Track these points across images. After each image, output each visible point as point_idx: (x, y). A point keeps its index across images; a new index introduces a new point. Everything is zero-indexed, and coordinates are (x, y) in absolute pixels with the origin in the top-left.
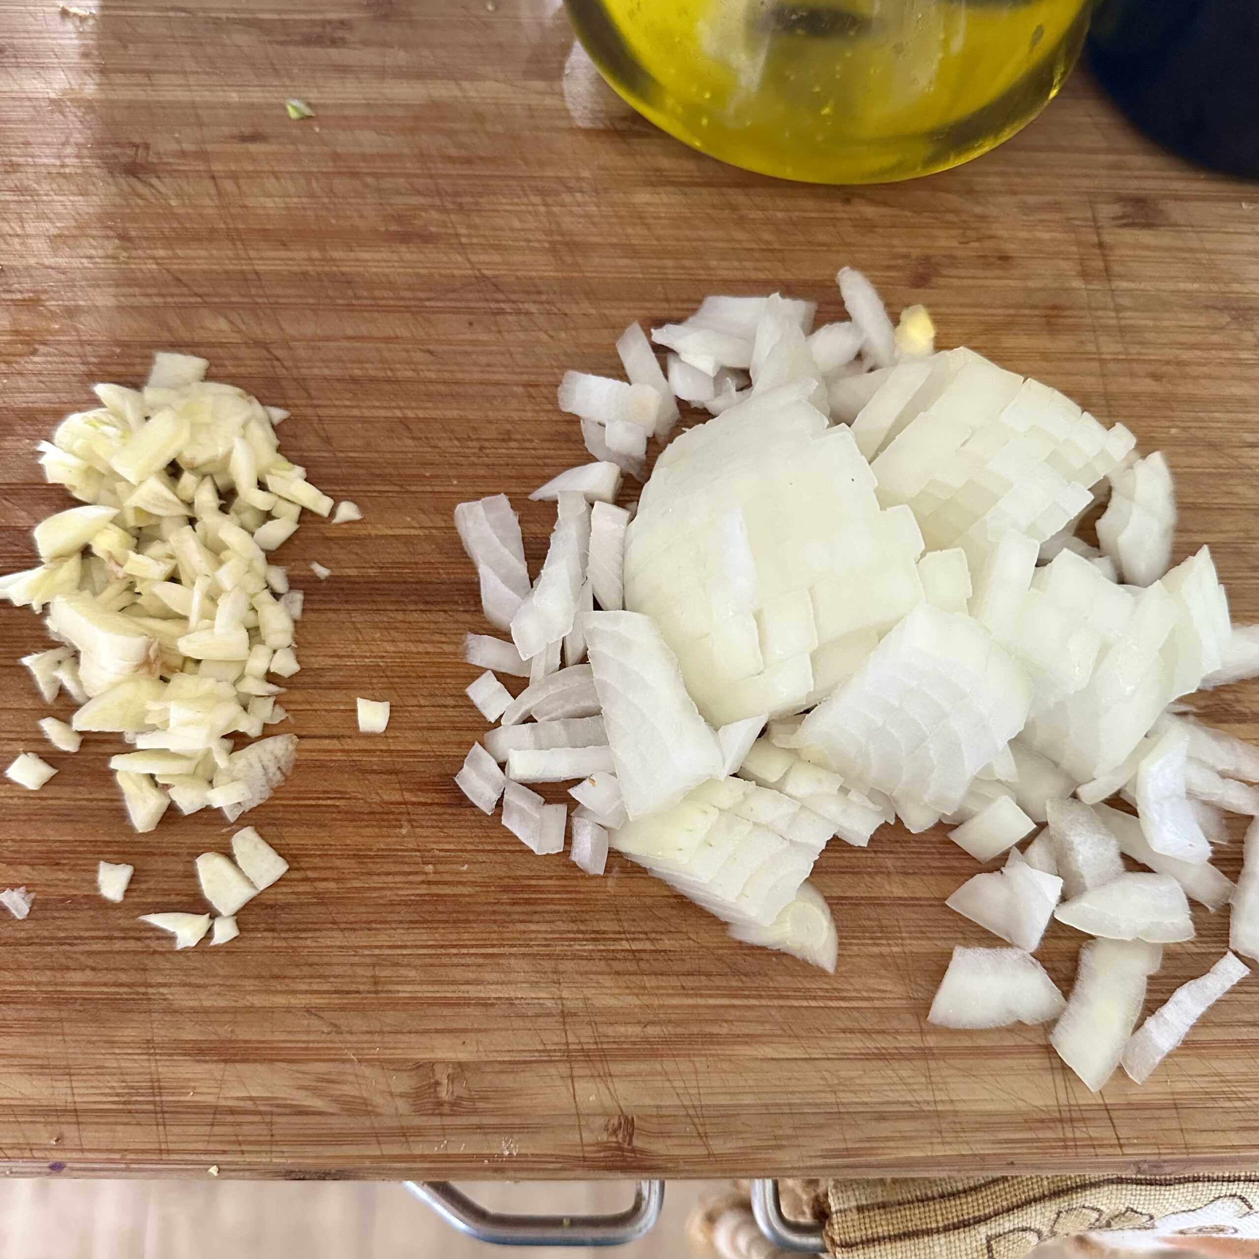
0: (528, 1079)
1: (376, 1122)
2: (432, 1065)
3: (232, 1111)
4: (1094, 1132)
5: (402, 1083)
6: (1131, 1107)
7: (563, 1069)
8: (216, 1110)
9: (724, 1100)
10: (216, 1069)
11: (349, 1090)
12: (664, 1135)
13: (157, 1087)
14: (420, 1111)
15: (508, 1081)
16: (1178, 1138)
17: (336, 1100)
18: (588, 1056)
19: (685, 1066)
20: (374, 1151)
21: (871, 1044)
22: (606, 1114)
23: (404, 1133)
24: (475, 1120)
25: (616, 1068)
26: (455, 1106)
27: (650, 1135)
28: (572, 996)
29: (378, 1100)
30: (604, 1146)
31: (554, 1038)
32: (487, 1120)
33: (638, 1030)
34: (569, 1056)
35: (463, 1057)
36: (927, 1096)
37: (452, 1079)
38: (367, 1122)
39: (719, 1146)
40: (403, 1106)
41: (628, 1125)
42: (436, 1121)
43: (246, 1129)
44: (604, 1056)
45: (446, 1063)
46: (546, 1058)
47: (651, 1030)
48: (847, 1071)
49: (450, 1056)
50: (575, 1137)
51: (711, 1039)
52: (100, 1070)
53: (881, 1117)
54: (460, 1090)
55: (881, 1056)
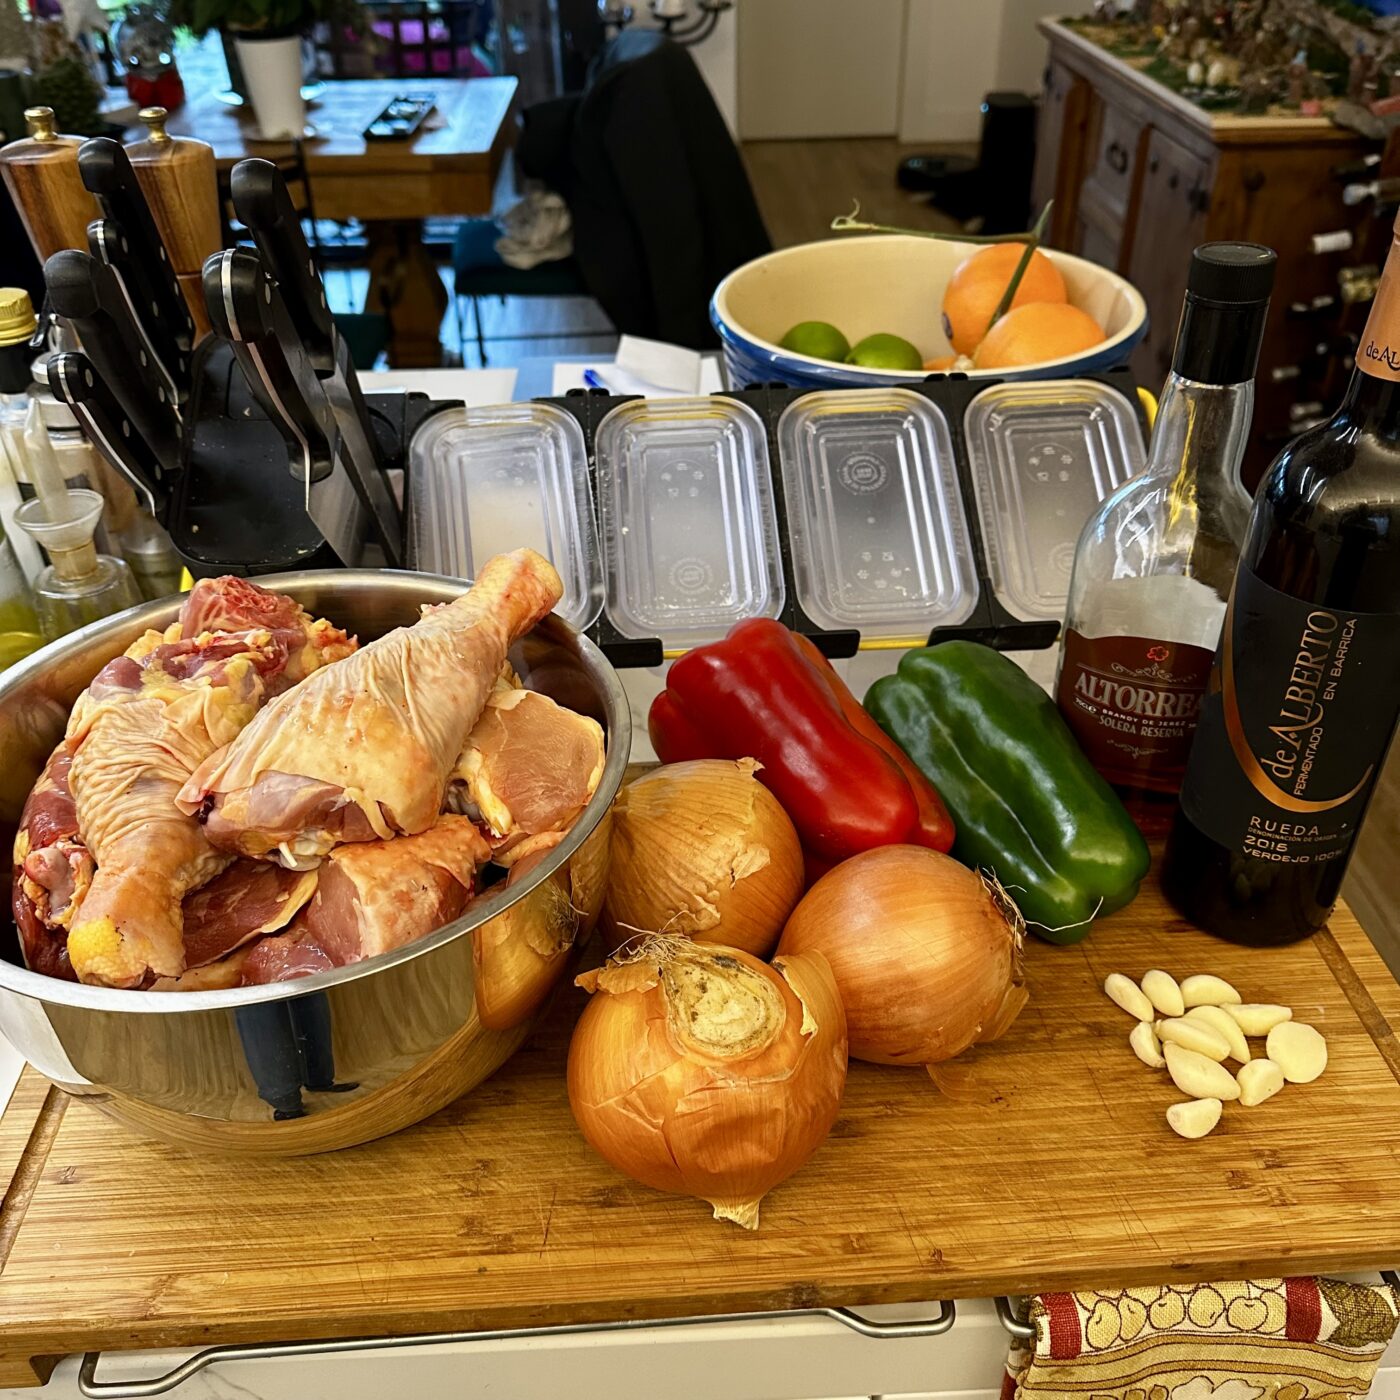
0: (891, 1238)
1: (829, 1258)
2: (848, 1235)
3: (765, 1258)
4: (1147, 1244)
5: (837, 1242)
6: (1160, 1233)
7: (906, 1233)
8: (759, 1258)
9: (980, 1241)
10: (756, 1243)
11: (814, 1247)
13: (730, 1251)
14: (847, 1252)
15: (883, 1239)
16: (1185, 1244)
17: (808, 1250)
18: (915, 1228)
19: (958, 1229)
20: (830, 1269)
21: (1039, 1216)
22: (928, 1248)
23: (842, 1262)
24: (871, 1255)
25: (928, 1231)
26: (862, 1250)
27: (947, 1256)
28: (904, 1206)
29: (828, 1250)
30: (929, 1261)
31: (899, 1222)
32: (876, 1254)
33: (934, 1217)
34: (906, 1228)
35: (861, 1231)
36: (1068, 1234)
37: (858, 1240)
38: (821, 1259)
39: (980, 1258)
40: (839, 1252)
41: (938, 1253)
42: (854, 1256)
43: (773, 1265)
44: (922, 1227)
45: (854, 1234)
46: (897, 1229)
47: (941, 1217)
48: (1031, 1226)
49: (855, 1231)
50: (917, 1259)
51: (968, 1218)
53: (1050, 1243)
54: (862, 1243)
55: (1044, 1220)
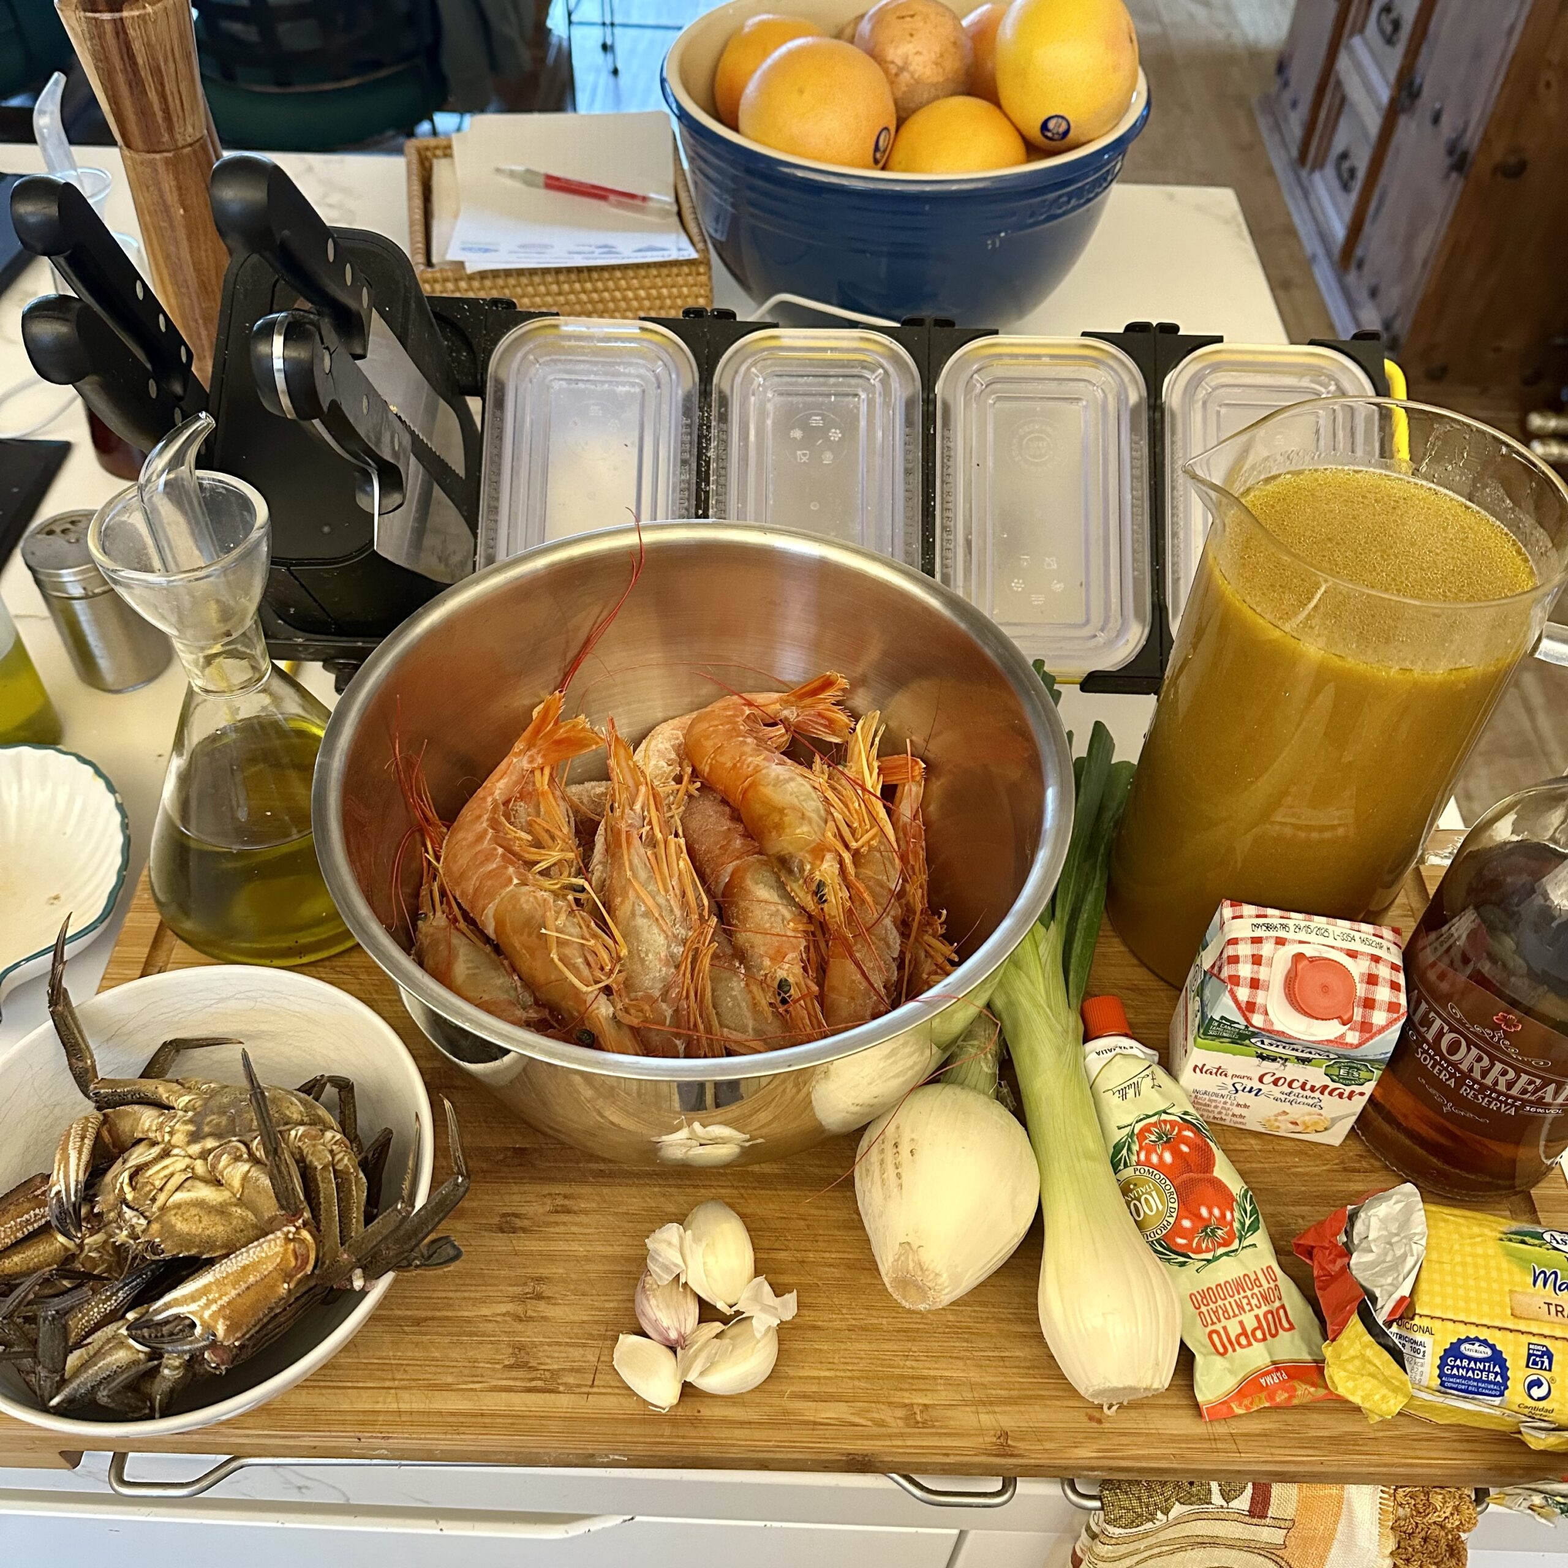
0: (958, 1413)
1: (890, 1430)
2: (912, 1405)
3: (822, 1424)
4: (1227, 1446)
5: (900, 1413)
7: (973, 1408)
8: (815, 1423)
9: (1046, 1425)
10: (813, 1405)
11: (876, 1415)
12: (1023, 1440)
13: (786, 1412)
14: (908, 1426)
15: (949, 1413)
17: (872, 1420)
18: (984, 1403)
19: (1030, 1409)
20: (888, 1443)
22: (994, 1429)
23: (903, 1436)
24: (934, 1430)
25: (997, 1409)
26: (924, 1424)
27: (1015, 1439)
28: (974, 1376)
29: (889, 1420)
30: (994, 1443)
31: (968, 1395)
32: (939, 1430)
33: (1006, 1392)
34: (975, 1403)
35: (927, 1402)
36: (1142, 1426)
37: (922, 1412)
38: (883, 1430)
39: (1048, 1445)
40: (901, 1423)
41: (1005, 1435)
42: (916, 1430)
43: (830, 1432)
44: (991, 1403)
45: (919, 1405)
46: (965, 1403)
47: (1012, 1393)
49: (920, 1401)
50: (981, 1440)
51: (1041, 1397)
52: (758, 1405)
54: (926, 1416)
